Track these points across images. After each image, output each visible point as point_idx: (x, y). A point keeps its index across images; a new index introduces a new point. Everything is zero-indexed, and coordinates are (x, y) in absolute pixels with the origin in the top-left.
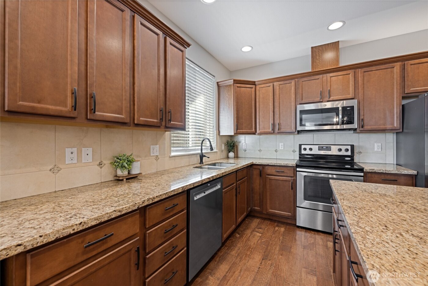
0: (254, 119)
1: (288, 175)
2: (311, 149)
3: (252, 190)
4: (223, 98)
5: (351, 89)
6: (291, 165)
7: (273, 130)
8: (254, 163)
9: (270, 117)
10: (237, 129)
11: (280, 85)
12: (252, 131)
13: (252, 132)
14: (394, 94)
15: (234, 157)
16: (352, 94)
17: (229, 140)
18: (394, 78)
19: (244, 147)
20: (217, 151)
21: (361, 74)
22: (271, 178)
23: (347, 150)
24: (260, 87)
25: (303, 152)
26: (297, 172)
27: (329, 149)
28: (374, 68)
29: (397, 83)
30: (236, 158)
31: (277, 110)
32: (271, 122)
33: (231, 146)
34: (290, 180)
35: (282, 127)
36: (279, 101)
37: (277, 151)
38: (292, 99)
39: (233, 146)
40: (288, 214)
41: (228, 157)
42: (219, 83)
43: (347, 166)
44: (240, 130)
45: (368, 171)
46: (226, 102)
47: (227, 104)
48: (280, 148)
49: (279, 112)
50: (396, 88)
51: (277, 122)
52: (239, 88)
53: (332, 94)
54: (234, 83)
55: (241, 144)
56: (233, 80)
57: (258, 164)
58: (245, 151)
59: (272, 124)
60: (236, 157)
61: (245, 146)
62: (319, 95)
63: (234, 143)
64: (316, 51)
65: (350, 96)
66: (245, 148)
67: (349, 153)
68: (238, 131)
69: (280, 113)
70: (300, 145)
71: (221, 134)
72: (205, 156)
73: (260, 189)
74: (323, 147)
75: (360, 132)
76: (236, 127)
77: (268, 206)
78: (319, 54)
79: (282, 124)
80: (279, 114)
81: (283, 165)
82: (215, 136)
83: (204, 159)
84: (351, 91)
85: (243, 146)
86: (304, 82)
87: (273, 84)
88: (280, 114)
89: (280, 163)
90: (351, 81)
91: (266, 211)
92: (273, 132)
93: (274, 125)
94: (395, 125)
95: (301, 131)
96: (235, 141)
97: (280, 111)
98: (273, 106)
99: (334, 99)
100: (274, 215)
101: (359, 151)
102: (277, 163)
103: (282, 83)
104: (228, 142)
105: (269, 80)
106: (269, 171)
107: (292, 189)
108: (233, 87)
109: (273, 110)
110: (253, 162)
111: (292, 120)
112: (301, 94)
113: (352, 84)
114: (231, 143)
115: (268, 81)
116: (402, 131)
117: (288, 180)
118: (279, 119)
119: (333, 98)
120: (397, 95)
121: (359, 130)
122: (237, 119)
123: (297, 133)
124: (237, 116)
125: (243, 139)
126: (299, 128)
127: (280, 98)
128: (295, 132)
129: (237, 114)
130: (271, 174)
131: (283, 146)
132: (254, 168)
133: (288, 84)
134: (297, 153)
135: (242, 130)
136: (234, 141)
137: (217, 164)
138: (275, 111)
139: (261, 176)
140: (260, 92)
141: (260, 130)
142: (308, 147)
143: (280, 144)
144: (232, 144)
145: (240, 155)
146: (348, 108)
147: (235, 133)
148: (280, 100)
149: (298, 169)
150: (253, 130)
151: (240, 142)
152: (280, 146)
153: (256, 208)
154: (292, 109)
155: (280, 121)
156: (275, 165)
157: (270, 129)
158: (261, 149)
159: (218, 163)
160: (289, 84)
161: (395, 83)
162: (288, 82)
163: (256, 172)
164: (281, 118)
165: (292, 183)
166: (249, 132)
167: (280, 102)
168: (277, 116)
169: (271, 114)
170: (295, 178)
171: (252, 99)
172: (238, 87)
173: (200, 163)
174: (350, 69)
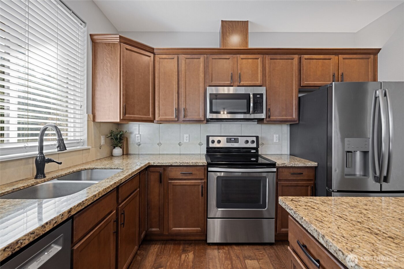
0: (152, 101)
1: (198, 178)
2: (219, 142)
3: (148, 205)
4: (102, 63)
5: (259, 75)
6: (201, 164)
7: (177, 117)
8: (151, 164)
9: (174, 100)
10: (125, 113)
11: (186, 59)
12: (149, 117)
13: (149, 119)
14: (293, 86)
15: (122, 154)
16: (260, 81)
17: (114, 130)
18: (293, 70)
19: (137, 140)
20: (90, 147)
21: (268, 61)
22: (175, 184)
23: (253, 142)
24: (161, 57)
25: (211, 145)
26: (208, 173)
27: (236, 141)
28: (278, 57)
29: (295, 75)
30: (125, 156)
31: (182, 90)
32: (175, 106)
33: (117, 139)
34: (200, 184)
35: (189, 114)
36: (184, 79)
37: (181, 144)
38: (201, 80)
39: (121, 139)
40: (197, 230)
41: (111, 156)
42: (95, 37)
43: (252, 159)
44: (130, 114)
45: (280, 166)
46: (107, 69)
47: (108, 73)
48: (185, 141)
49: (184, 94)
50: (295, 80)
51: (182, 107)
52: (128, 51)
53: (242, 79)
54: (120, 42)
55: (132, 136)
56: (119, 36)
57: (157, 165)
58: (139, 145)
59: (176, 108)
60: (126, 154)
61: (139, 138)
62: (230, 78)
63: (122, 134)
64: (226, 27)
65: (259, 82)
66: (139, 141)
67: (254, 145)
68: (126, 115)
69: (186, 95)
70: (208, 137)
71: (98, 120)
72: (50, 161)
73: (159, 202)
74: (231, 138)
75: (266, 122)
76: (123, 109)
77: (171, 223)
78: (229, 30)
79: (188, 110)
80: (184, 96)
81: (191, 164)
82: (86, 123)
83: (48, 167)
84: (259, 77)
85: (137, 138)
86: (214, 60)
87: (178, 57)
88: (186, 97)
89: (187, 162)
90: (259, 66)
91: (168, 231)
92: (177, 120)
93: (178, 110)
94: (294, 117)
95: (210, 120)
96: (125, 131)
97: (186, 93)
98: (177, 85)
99: (244, 85)
100: (179, 234)
101: (261, 143)
102: (183, 163)
103: (189, 56)
104: (112, 132)
105: (173, 50)
106: (173, 173)
107: (202, 196)
108: (119, 47)
109: (177, 91)
110: (149, 163)
111: (200, 106)
112: (211, 74)
113: (260, 70)
114: (118, 134)
115: (171, 51)
116: (298, 123)
117: (197, 184)
118: (184, 103)
119: (244, 83)
120: (295, 87)
121: (266, 121)
122: (125, 97)
123: (205, 122)
124: (125, 92)
125: (135, 129)
126: (209, 116)
127: (187, 76)
128: (204, 121)
129: (126, 91)
130: (175, 178)
131: (188, 138)
132: (150, 172)
133: (195, 60)
134: (204, 147)
135: (134, 115)
136: (123, 132)
137: (83, 172)
138: (180, 92)
139: (161, 182)
140: (160, 65)
141: (160, 117)
142: (216, 139)
143: (185, 136)
144: (119, 136)
145: (131, 151)
146: (258, 96)
147: (122, 118)
148: (186, 78)
149: (210, 169)
150: (151, 116)
151: (131, 133)
152: (185, 138)
153: (154, 229)
154: (201, 92)
155: (186, 106)
156: (181, 165)
157: (173, 116)
158: (161, 142)
159: (86, 169)
160: (198, 60)
161: (294, 74)
162: (196, 56)
163: (154, 177)
164: (187, 102)
165: (202, 187)
166: (144, 119)
167: (186, 81)
168: (182, 99)
169: (175, 96)
170: (206, 181)
171: (149, 73)
172: (127, 49)
173: (36, 178)
174: (259, 53)
